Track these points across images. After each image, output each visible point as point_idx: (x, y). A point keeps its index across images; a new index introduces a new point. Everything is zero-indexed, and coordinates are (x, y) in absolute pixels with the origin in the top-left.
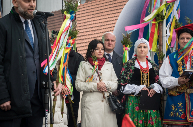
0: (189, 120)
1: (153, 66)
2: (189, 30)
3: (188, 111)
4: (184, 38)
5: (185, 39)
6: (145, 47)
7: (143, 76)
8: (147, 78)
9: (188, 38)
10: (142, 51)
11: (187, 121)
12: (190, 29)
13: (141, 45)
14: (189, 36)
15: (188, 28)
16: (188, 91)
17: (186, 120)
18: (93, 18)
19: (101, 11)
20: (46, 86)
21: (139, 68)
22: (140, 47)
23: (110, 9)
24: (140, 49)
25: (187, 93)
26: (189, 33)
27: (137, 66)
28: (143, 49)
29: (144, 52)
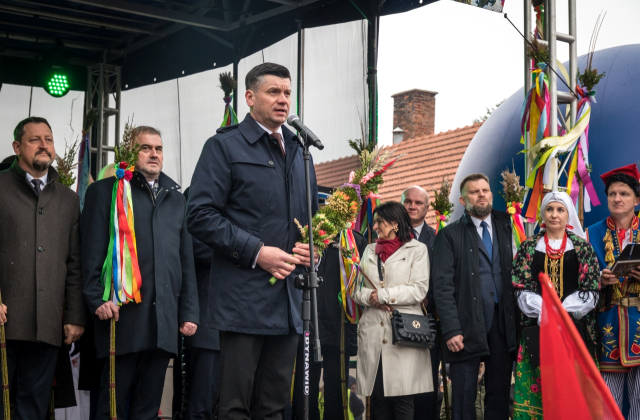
0: (625, 362)
1: (574, 245)
2: (627, 177)
3: (624, 343)
4: (614, 193)
5: (618, 195)
6: (560, 209)
7: (549, 267)
8: (559, 272)
9: (623, 194)
10: (553, 218)
11: (620, 364)
12: (630, 174)
13: (552, 205)
14: (626, 188)
15: (625, 173)
16: (625, 302)
17: (619, 362)
18: (416, 168)
19: (433, 157)
20: (306, 283)
21: (544, 251)
22: (550, 209)
23: (449, 153)
24: (549, 214)
25: (622, 306)
26: (625, 182)
27: (541, 246)
28: (556, 214)
29: (557, 220)
